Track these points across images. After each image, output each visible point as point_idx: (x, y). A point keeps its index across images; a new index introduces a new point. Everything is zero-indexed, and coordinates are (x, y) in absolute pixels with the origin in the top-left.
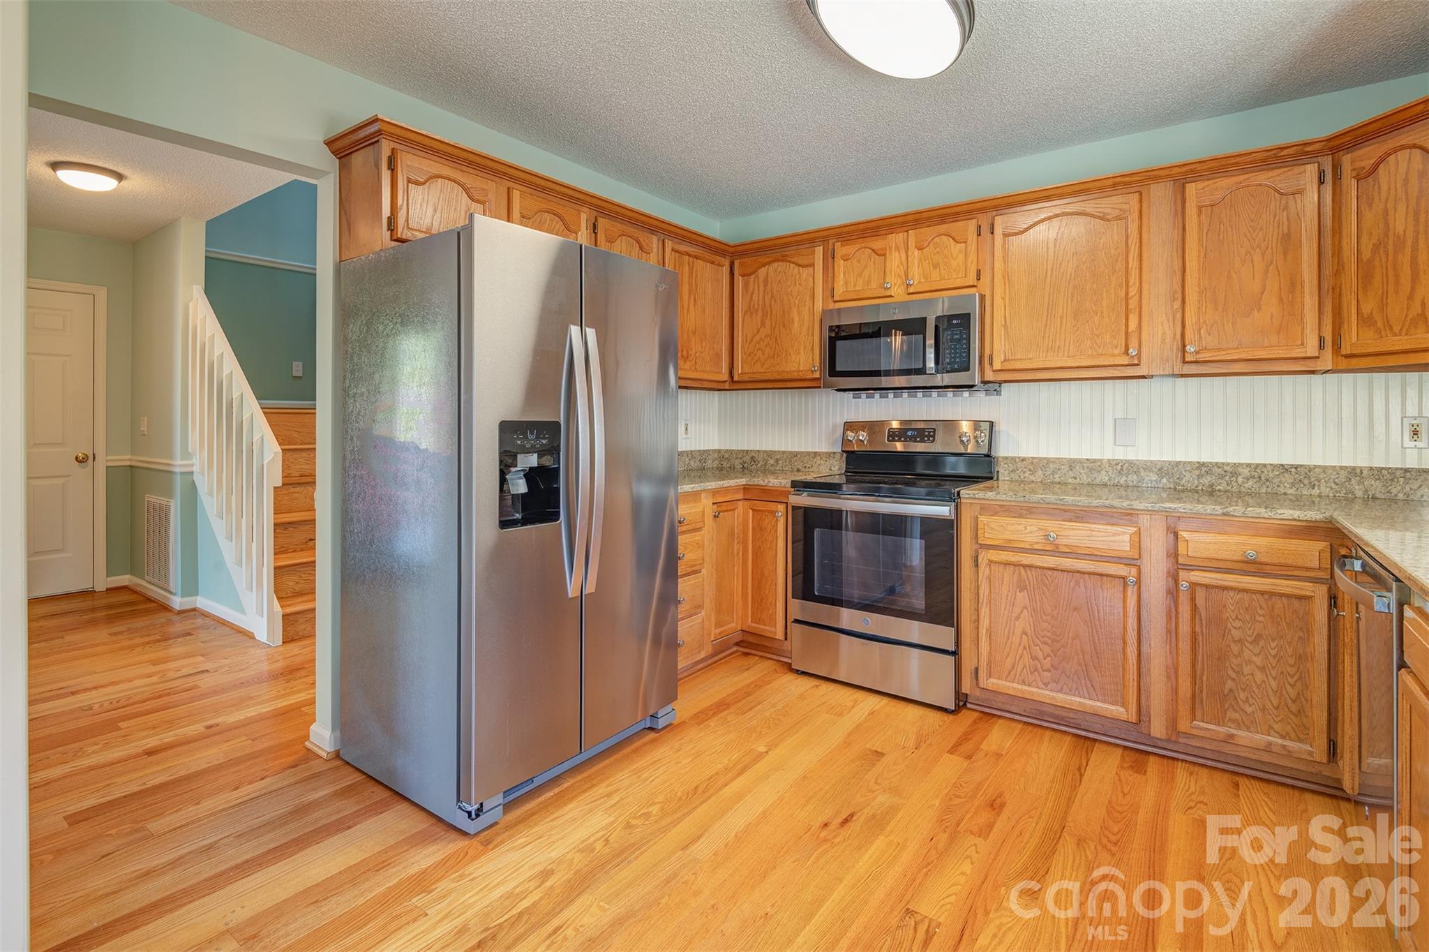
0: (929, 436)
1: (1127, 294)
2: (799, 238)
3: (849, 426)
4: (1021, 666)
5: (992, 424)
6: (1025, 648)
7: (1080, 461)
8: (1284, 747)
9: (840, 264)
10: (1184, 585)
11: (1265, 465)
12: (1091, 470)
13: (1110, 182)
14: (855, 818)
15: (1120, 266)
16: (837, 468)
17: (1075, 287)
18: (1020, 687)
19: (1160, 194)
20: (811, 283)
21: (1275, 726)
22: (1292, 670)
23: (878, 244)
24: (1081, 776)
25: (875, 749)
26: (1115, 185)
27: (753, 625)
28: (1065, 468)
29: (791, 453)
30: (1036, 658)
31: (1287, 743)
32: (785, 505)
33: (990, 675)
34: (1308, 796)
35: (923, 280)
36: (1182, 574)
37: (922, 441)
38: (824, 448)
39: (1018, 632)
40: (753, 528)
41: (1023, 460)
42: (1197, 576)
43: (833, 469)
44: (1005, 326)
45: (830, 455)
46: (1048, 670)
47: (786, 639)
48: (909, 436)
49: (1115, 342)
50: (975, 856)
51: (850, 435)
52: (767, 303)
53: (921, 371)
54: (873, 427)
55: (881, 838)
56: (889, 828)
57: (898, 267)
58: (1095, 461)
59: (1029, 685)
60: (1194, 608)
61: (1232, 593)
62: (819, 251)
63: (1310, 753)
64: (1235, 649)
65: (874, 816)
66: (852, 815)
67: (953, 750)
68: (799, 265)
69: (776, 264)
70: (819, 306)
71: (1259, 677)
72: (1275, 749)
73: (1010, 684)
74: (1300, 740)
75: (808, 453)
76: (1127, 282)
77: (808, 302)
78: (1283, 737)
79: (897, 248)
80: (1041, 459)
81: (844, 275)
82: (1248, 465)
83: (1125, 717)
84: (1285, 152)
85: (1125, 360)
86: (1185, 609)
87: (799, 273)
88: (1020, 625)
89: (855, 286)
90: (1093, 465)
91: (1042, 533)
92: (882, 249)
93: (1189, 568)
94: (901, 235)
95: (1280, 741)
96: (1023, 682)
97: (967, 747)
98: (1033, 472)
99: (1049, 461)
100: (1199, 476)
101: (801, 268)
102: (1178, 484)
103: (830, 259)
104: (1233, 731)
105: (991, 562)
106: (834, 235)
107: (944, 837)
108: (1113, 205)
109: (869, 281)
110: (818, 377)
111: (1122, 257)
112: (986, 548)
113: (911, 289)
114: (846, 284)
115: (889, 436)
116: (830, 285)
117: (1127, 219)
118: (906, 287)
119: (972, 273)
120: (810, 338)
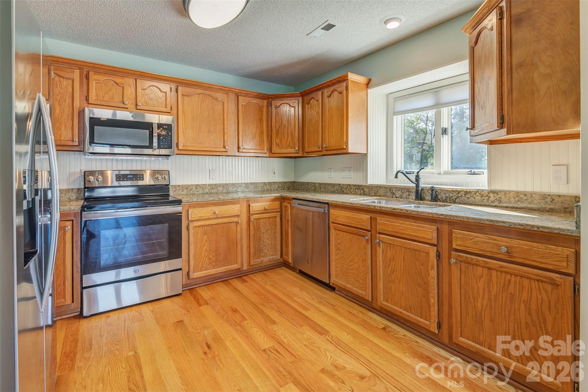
0: (140, 178)
1: (224, 127)
2: (60, 60)
3: (87, 173)
4: (205, 264)
5: (169, 172)
6: (206, 257)
7: (199, 185)
8: (273, 258)
9: (92, 84)
10: (251, 220)
11: (248, 183)
12: (203, 188)
13: (219, 87)
14: (209, 344)
15: (221, 117)
16: (75, 197)
17: (208, 122)
18: (205, 272)
19: (232, 96)
20: (70, 90)
21: (271, 254)
22: (273, 237)
23: (119, 80)
24: (238, 290)
25: (176, 321)
26: (220, 89)
28: (194, 188)
30: (210, 259)
31: (273, 257)
32: (72, 221)
33: (194, 273)
34: (276, 269)
35: (144, 104)
36: (251, 217)
37: (136, 180)
38: (70, 186)
39: (204, 251)
41: (179, 186)
42: (255, 217)
43: (71, 198)
44: (183, 132)
46: (214, 262)
47: (73, 302)
48: (129, 178)
49: (221, 143)
50: (252, 325)
51: (91, 178)
53: (150, 146)
54: (104, 174)
55: (226, 342)
56: (223, 338)
57: (130, 94)
58: (204, 185)
59: (208, 270)
60: (254, 226)
61: (262, 220)
62: (77, 73)
63: (277, 257)
64: (262, 235)
65: (213, 338)
66: (207, 344)
67: (200, 305)
71: (267, 241)
72: (271, 260)
73: (202, 272)
74: (275, 255)
76: (224, 124)
77: (68, 100)
78: (272, 256)
79: (129, 85)
80: (186, 185)
81: (96, 90)
82: (244, 183)
83: (237, 268)
84: (260, 95)
85: (224, 150)
86: (252, 228)
87: (60, 81)
88: (205, 248)
89: (103, 98)
90: (203, 186)
91: (213, 212)
92: (122, 84)
94: (131, 80)
95: (272, 257)
96: (206, 270)
97: (201, 301)
100: (233, 188)
101: (62, 79)
102: (228, 191)
103: (86, 79)
104: (263, 259)
105: (194, 227)
106: (88, 67)
107: (238, 328)
108: (220, 96)
109: (112, 98)
110: (77, 144)
111: (222, 115)
112: (192, 221)
113: (138, 108)
114: (97, 95)
115: (117, 178)
116: (85, 93)
117: (223, 103)
118: (136, 105)
119: (169, 108)
120: (70, 122)
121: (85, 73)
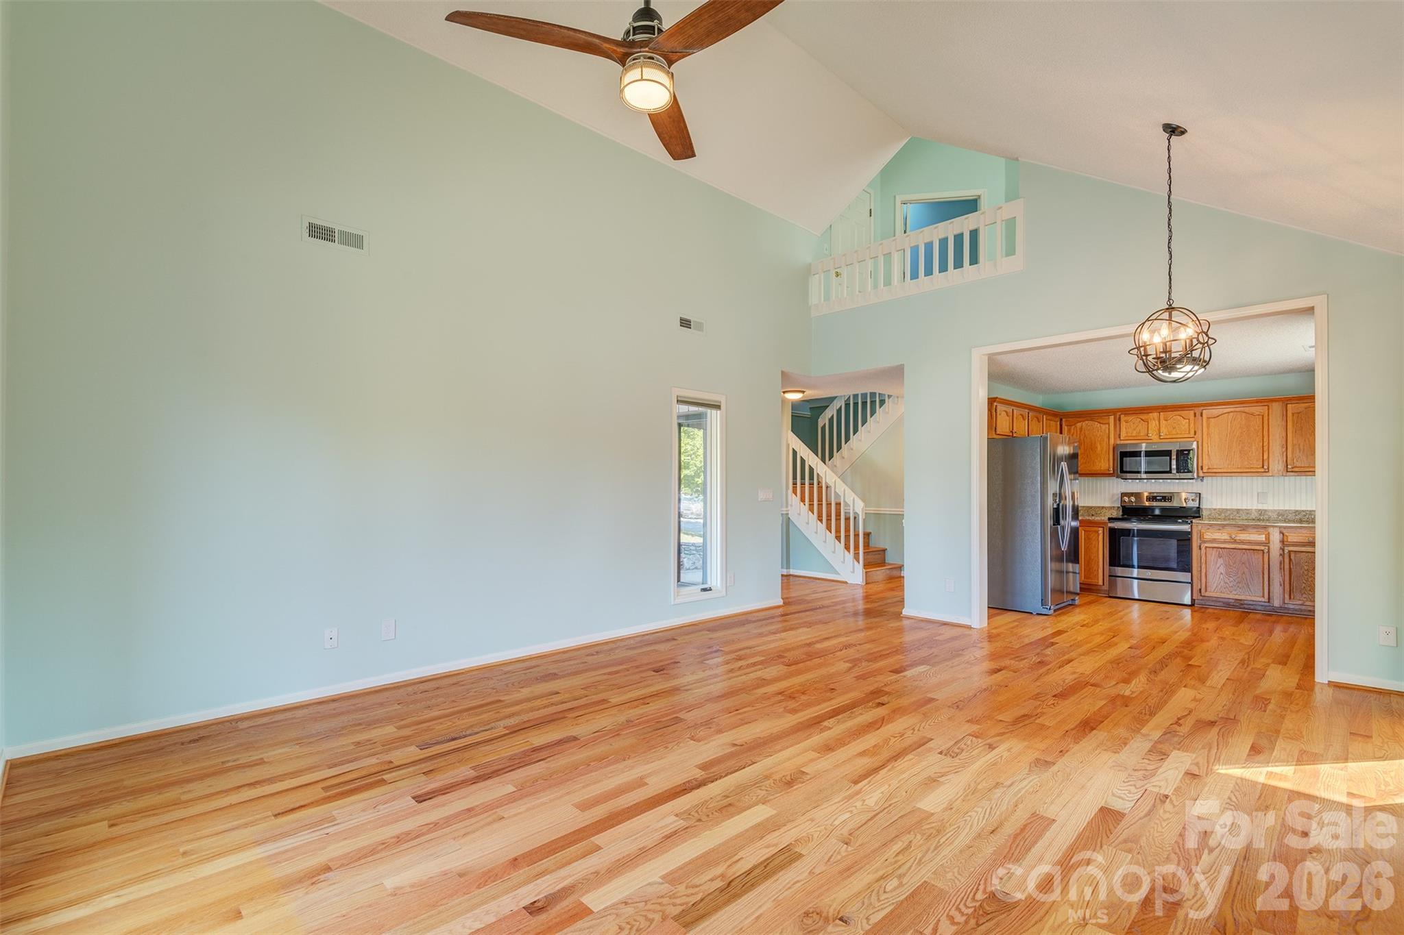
0: (1168, 499)
1: (1263, 445)
2: (1100, 411)
3: (1123, 495)
5: (1200, 494)
6: (1222, 580)
7: (1242, 510)
9: (1123, 424)
10: (1286, 551)
12: (1248, 514)
13: (1254, 401)
15: (1260, 434)
17: (1240, 440)
18: (1220, 594)
19: (1277, 407)
20: (1107, 432)
23: (1144, 417)
26: (1257, 402)
27: (1086, 580)
28: (1235, 513)
29: (1088, 507)
30: (1227, 582)
32: (1105, 527)
33: (1207, 590)
35: (1168, 434)
36: (1286, 548)
37: (1165, 501)
38: (1107, 504)
39: (1219, 573)
40: (1085, 539)
41: (1215, 509)
42: (1291, 548)
44: (1208, 455)
45: (1111, 508)
46: (1232, 587)
47: (1103, 585)
48: (1157, 499)
49: (1258, 463)
51: (1126, 499)
52: (1082, 438)
53: (1170, 472)
54: (1138, 495)
57: (1155, 427)
58: (1249, 509)
59: (1224, 593)
60: (1290, 560)
62: (1112, 418)
64: (1306, 573)
68: (1100, 423)
69: (1087, 422)
70: (1112, 442)
73: (1216, 594)
75: (1099, 507)
76: (1263, 440)
77: (1106, 440)
79: (1154, 419)
80: (1224, 509)
81: (1126, 428)
83: (1264, 601)
85: (1262, 470)
86: (1287, 560)
87: (1100, 426)
88: (1219, 571)
89: (1132, 433)
91: (1229, 536)
93: (1288, 546)
94: (1156, 413)
96: (1221, 592)
98: (1220, 515)
99: (1227, 510)
100: (1295, 516)
101: (1102, 424)
102: (1286, 518)
103: (1118, 421)
105: (1206, 547)
106: (1120, 411)
108: (1257, 410)
109: (1139, 432)
110: (1112, 472)
111: (1261, 430)
112: (1205, 542)
113: (1161, 437)
114: (1127, 433)
115: (1147, 499)
116: (1118, 433)
117: (1263, 416)
118: (1160, 436)
119: (1192, 432)
120: (1107, 455)
121: (1118, 416)
